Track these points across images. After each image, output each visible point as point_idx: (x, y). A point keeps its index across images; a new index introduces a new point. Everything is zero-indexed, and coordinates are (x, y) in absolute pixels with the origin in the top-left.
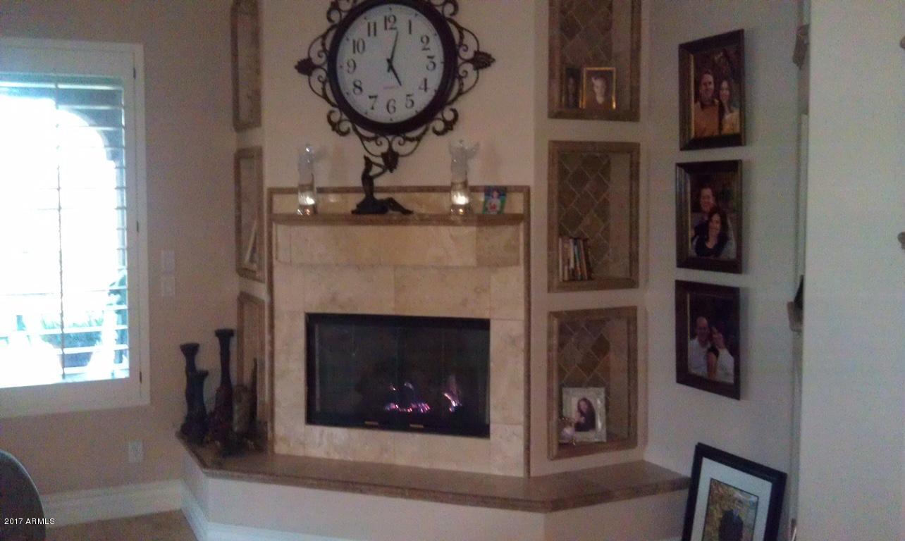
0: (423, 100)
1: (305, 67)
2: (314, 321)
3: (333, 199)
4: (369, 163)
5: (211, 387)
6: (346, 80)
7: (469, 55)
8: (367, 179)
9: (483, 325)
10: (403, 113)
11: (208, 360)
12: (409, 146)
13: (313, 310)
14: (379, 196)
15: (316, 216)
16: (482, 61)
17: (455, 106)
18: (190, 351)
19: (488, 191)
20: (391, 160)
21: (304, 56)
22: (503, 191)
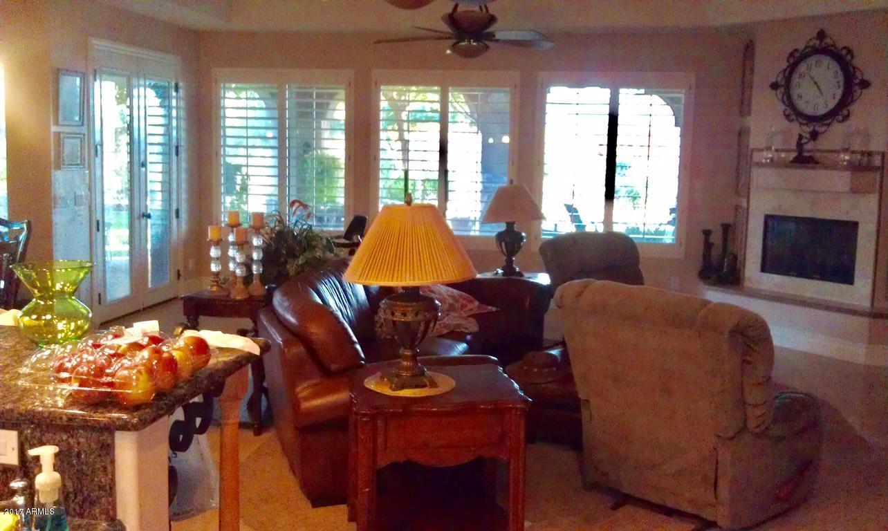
0: (832, 104)
1: (774, 86)
2: (768, 219)
3: (783, 155)
4: (801, 137)
5: (716, 253)
6: (795, 93)
7: (857, 81)
8: (800, 145)
9: (855, 225)
10: (822, 111)
11: (716, 239)
12: (823, 129)
13: (768, 213)
14: (806, 154)
15: (773, 163)
16: (865, 84)
17: (848, 108)
18: (707, 233)
19: (863, 153)
20: (814, 135)
21: (774, 80)
22: (870, 154)
